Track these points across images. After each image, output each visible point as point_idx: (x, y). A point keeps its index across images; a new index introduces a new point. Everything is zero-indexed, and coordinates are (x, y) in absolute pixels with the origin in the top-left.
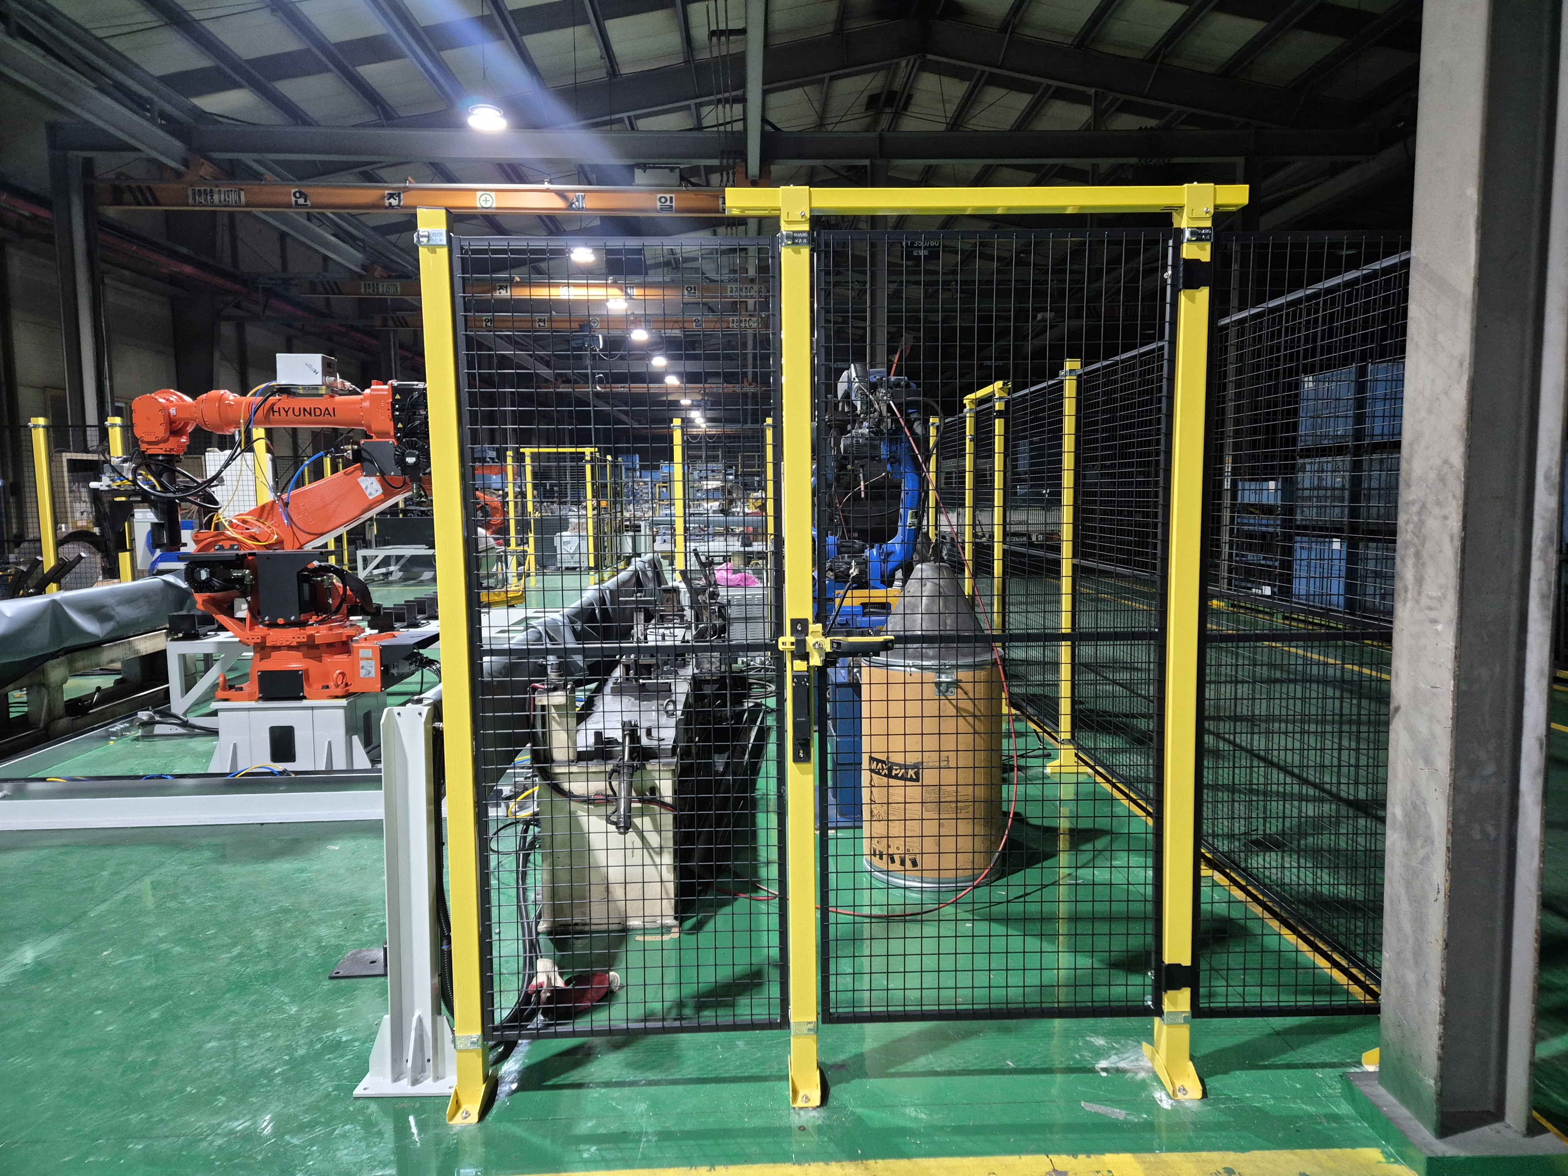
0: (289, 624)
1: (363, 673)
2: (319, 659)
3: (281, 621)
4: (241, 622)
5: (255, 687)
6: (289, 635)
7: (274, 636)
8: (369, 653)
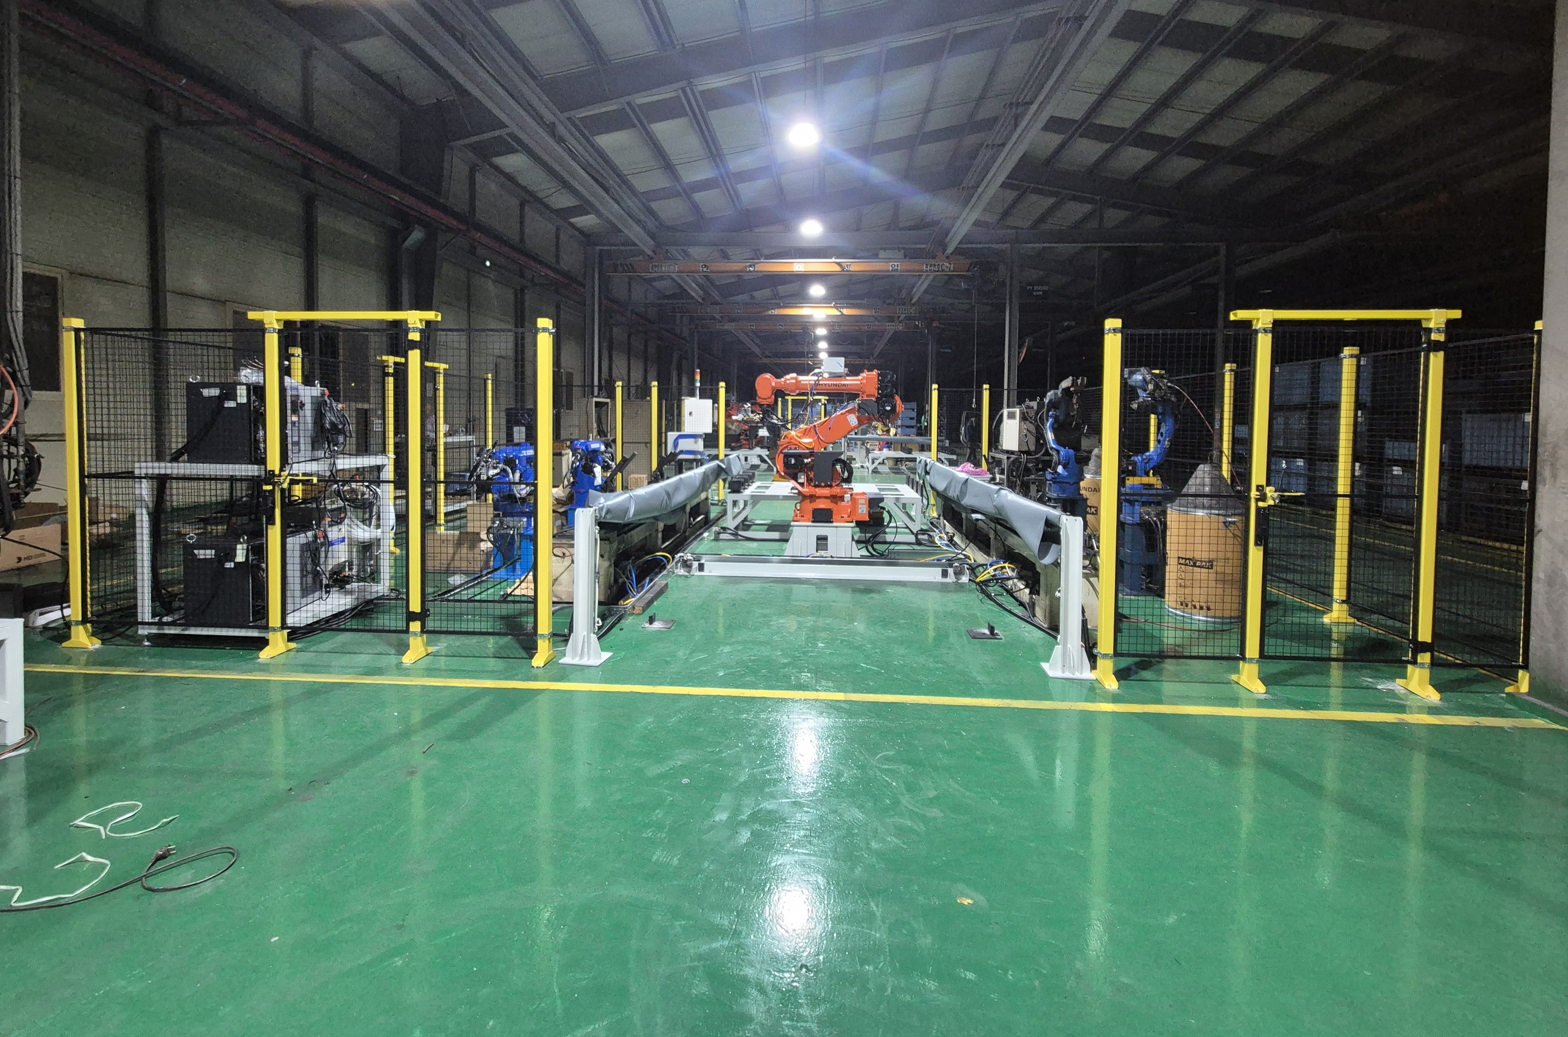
0: (826, 486)
1: (860, 511)
2: (837, 503)
3: (823, 484)
4: (802, 484)
5: (810, 516)
6: (826, 491)
7: (819, 491)
8: (863, 501)
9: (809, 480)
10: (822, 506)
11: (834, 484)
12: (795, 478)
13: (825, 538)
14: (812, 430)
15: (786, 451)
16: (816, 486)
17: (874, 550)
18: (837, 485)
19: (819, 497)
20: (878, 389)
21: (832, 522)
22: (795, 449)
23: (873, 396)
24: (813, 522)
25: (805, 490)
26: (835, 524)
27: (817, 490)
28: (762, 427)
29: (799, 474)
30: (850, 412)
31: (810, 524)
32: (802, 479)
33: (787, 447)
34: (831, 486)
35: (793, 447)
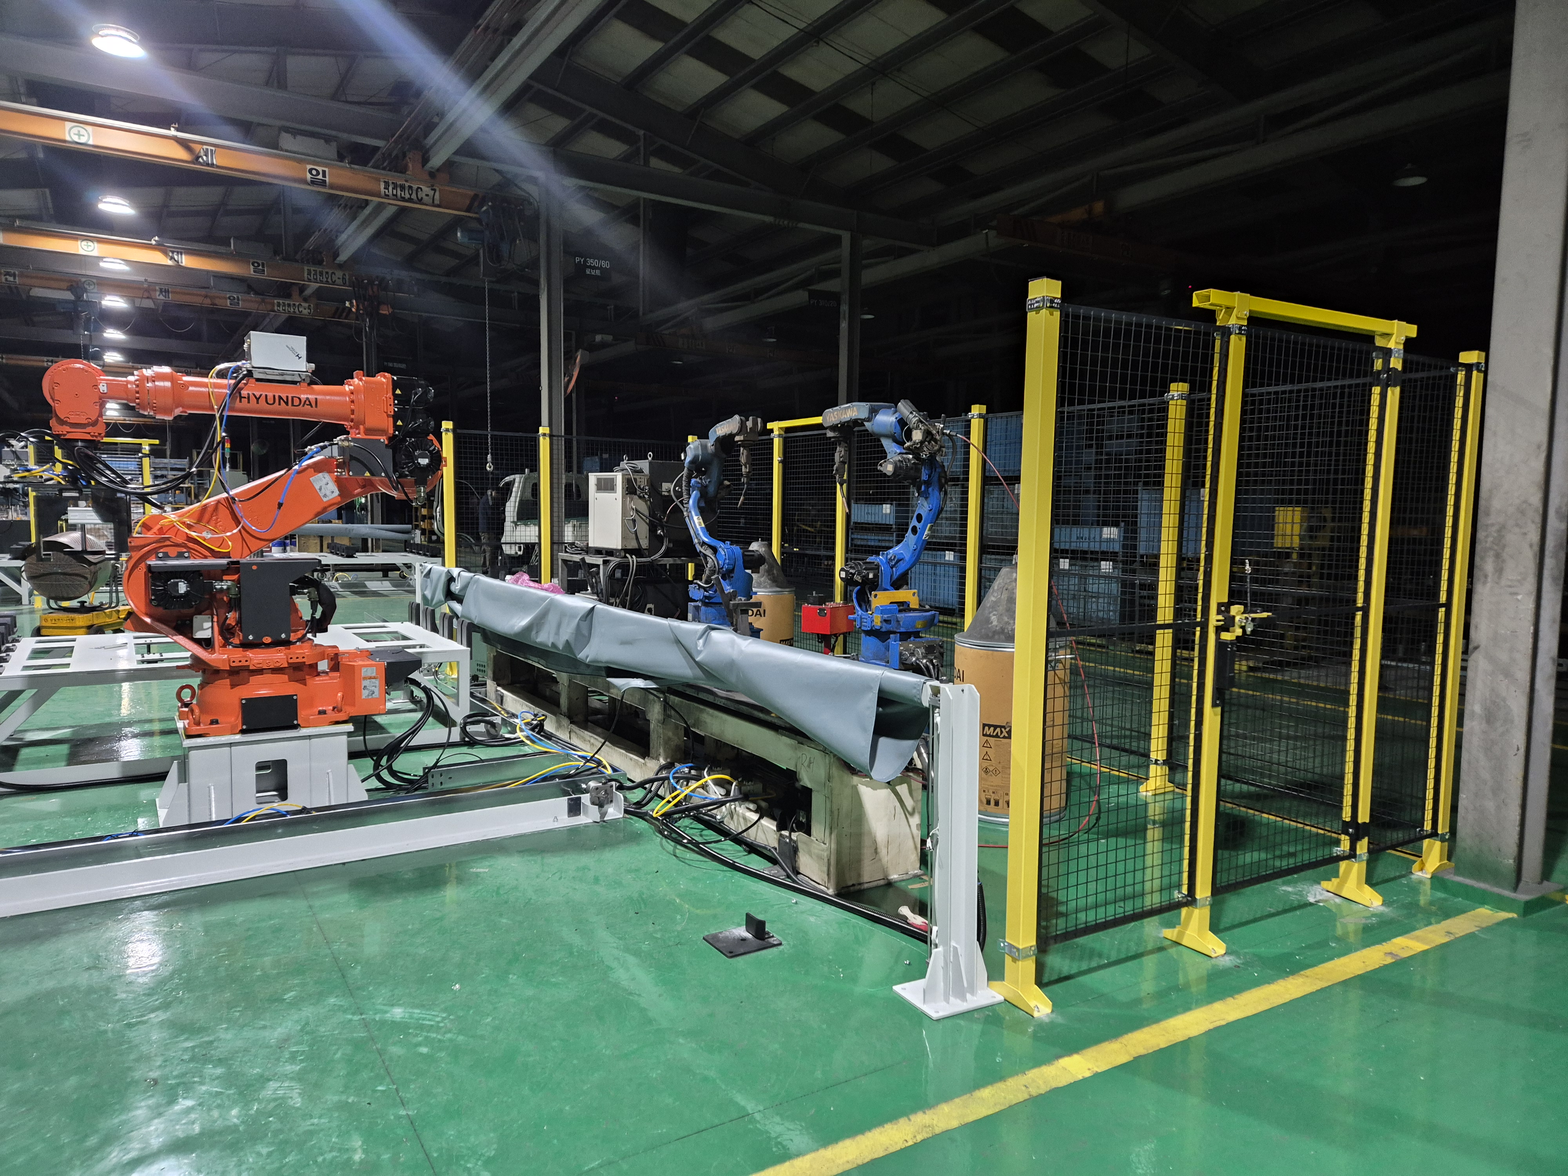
0: (277, 643)
1: (365, 694)
3: (267, 640)
4: (206, 644)
5: (235, 719)
6: (278, 656)
7: (256, 658)
8: (371, 672)
9: (226, 632)
10: (263, 692)
11: (293, 637)
12: (184, 628)
13: (280, 767)
14: (224, 512)
15: (153, 562)
16: (246, 645)
17: (393, 773)
18: (302, 639)
19: (260, 671)
20: (396, 417)
21: (296, 727)
22: (180, 556)
23: (383, 432)
24: (243, 732)
25: (218, 657)
26: (304, 732)
27: (250, 654)
28: (75, 502)
29: (197, 619)
30: (318, 468)
31: (238, 738)
32: (205, 628)
33: (155, 551)
34: (287, 643)
35: (173, 551)
